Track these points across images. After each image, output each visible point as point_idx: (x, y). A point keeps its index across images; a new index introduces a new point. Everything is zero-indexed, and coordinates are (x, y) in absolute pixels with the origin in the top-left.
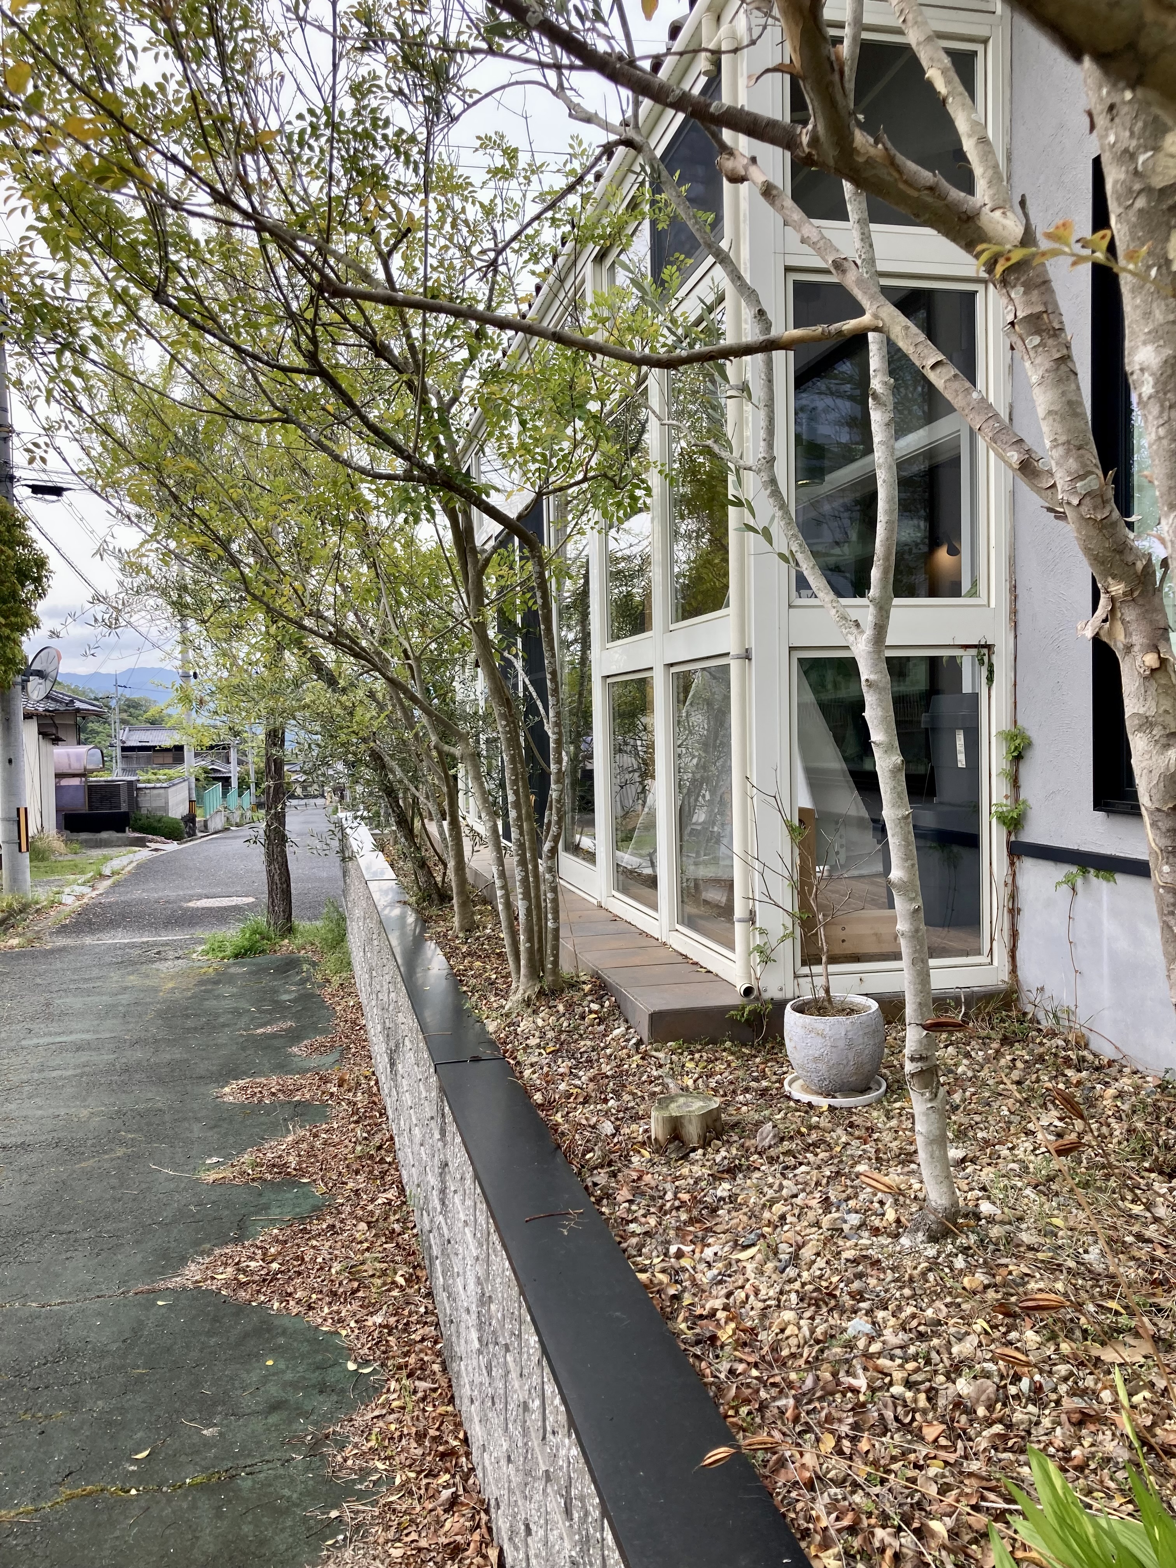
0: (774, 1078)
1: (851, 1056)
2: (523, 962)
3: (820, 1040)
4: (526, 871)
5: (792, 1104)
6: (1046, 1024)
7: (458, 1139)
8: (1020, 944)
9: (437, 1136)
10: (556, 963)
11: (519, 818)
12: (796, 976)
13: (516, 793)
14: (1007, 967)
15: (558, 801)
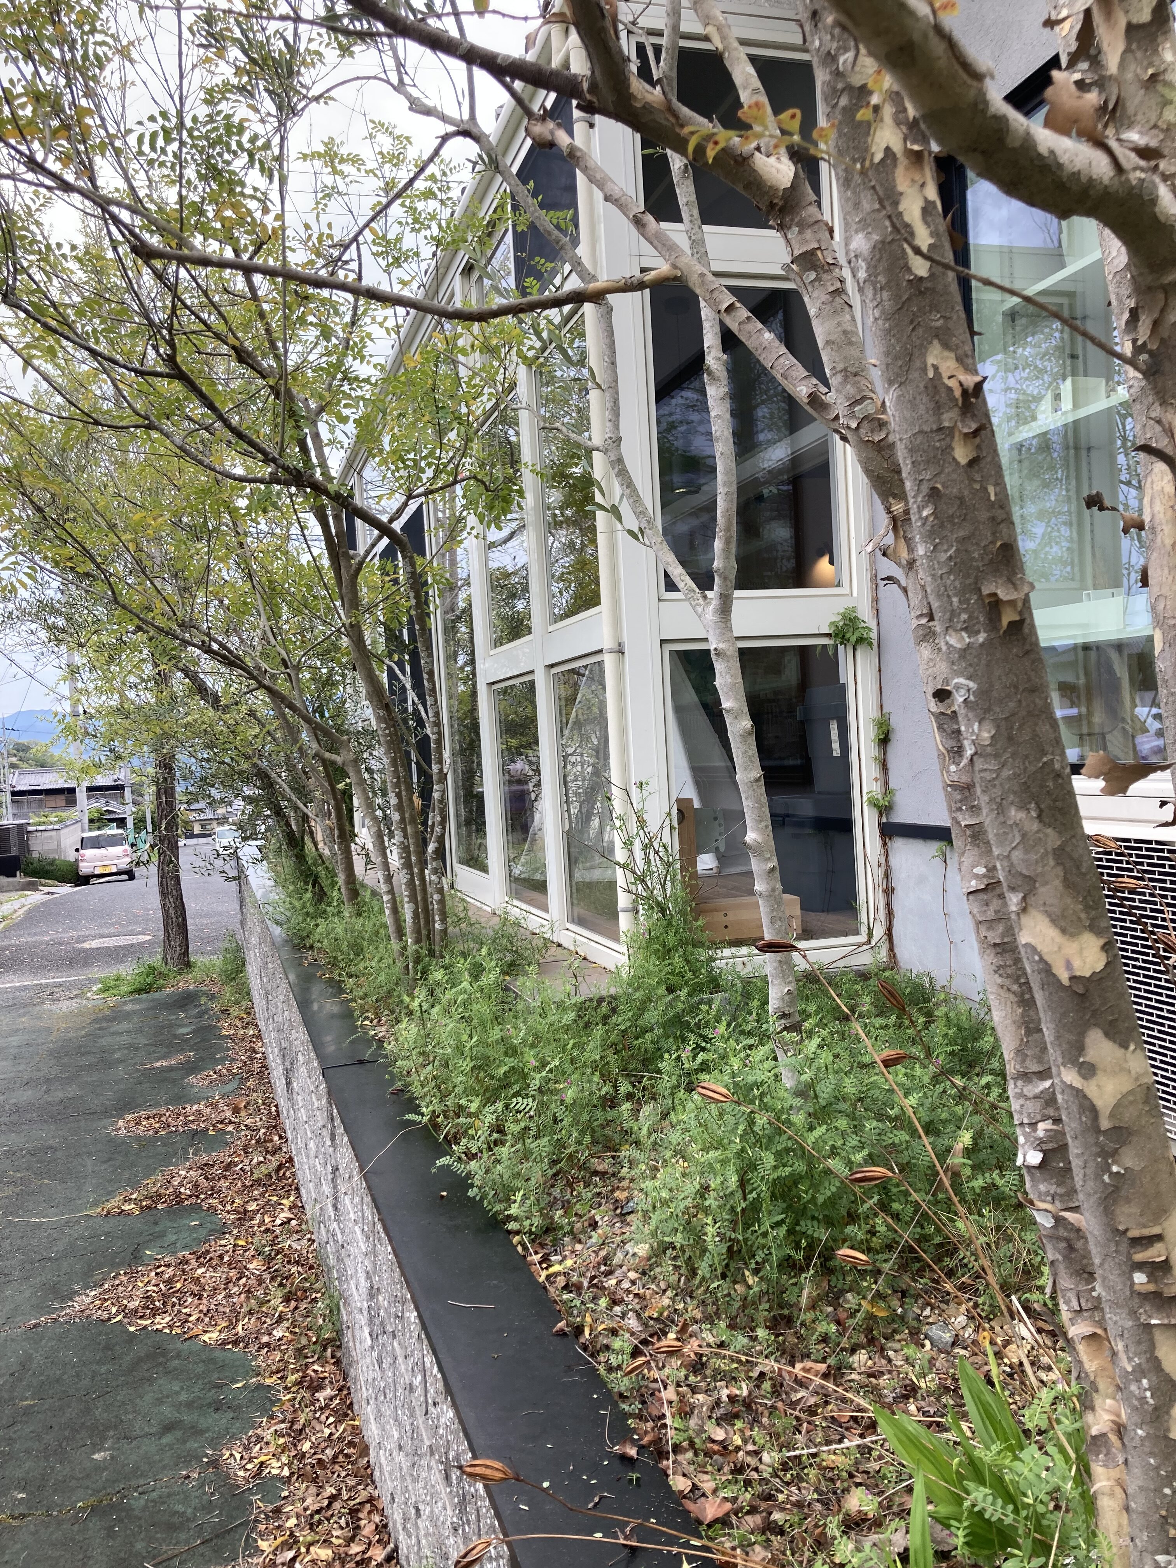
4: (412, 874)
7: (346, 1139)
8: (896, 922)
9: (329, 1143)
11: (403, 820)
13: (399, 795)
14: (885, 946)
15: (441, 801)
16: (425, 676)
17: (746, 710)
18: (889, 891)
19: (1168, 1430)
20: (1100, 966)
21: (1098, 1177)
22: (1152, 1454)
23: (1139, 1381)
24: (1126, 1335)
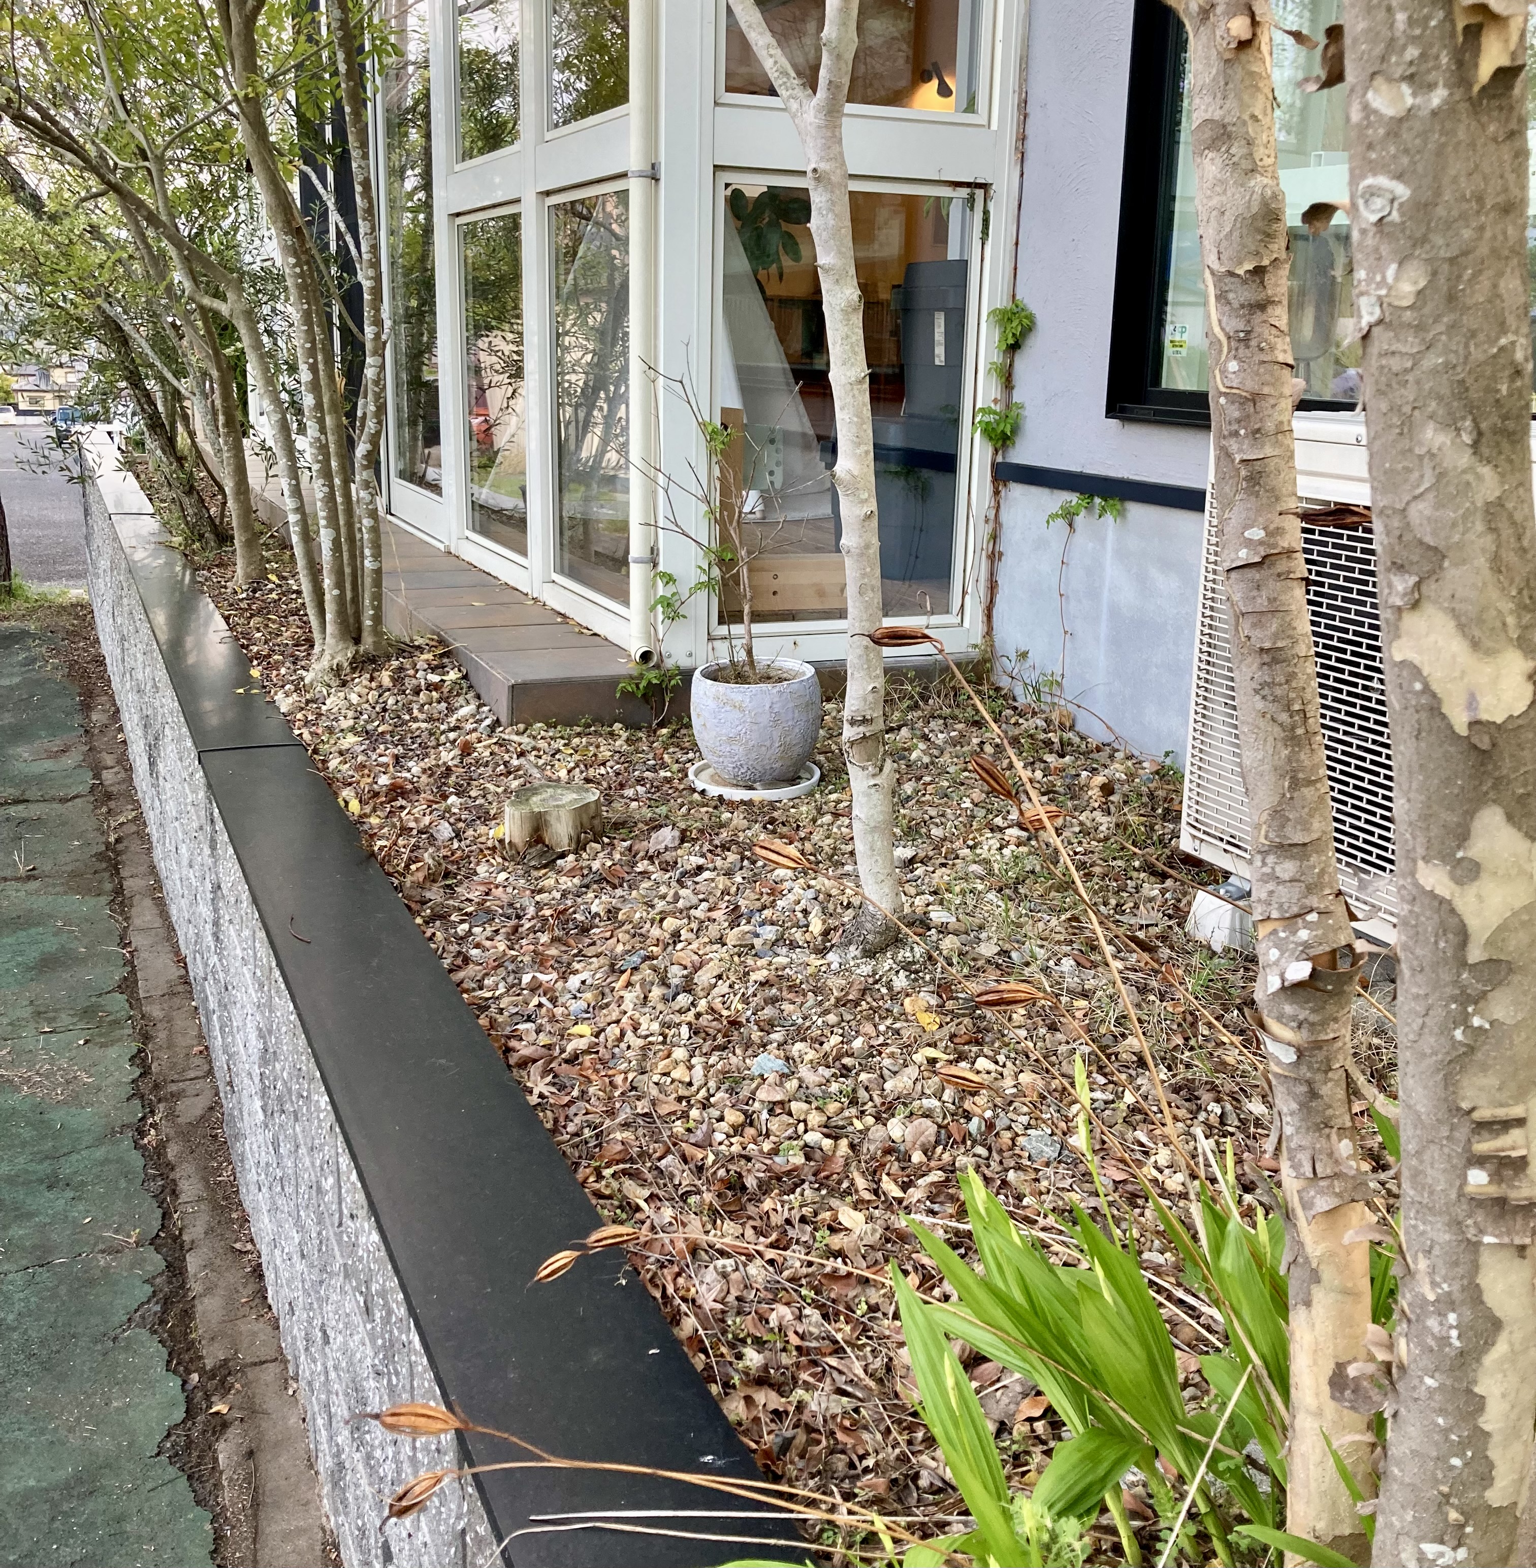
0: (675, 767)
1: (776, 734)
2: (329, 617)
3: (737, 714)
4: (331, 487)
5: (696, 796)
6: (1023, 699)
7: (231, 850)
8: (998, 599)
9: (207, 851)
10: (378, 619)
11: (319, 406)
12: (711, 638)
13: (313, 368)
14: (980, 628)
15: (376, 383)
16: (358, 188)
17: (852, 271)
18: (994, 557)
19: (1475, 1382)
20: (1520, 707)
21: (1445, 1030)
22: (1441, 1411)
23: (1442, 1315)
24: (1436, 1251)
